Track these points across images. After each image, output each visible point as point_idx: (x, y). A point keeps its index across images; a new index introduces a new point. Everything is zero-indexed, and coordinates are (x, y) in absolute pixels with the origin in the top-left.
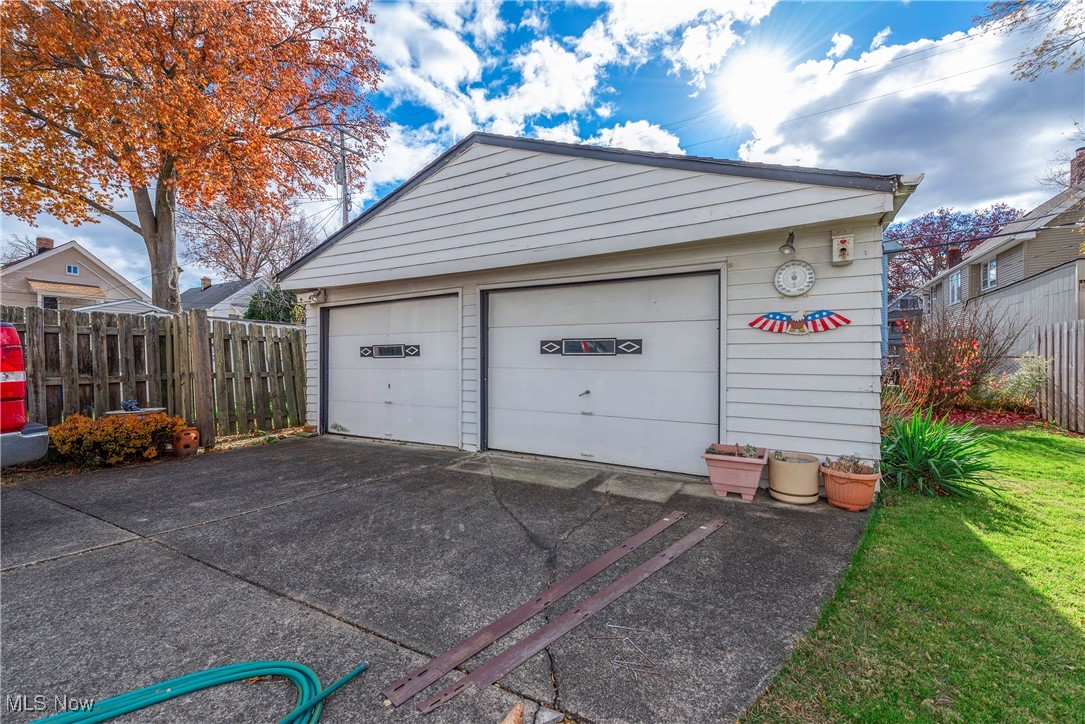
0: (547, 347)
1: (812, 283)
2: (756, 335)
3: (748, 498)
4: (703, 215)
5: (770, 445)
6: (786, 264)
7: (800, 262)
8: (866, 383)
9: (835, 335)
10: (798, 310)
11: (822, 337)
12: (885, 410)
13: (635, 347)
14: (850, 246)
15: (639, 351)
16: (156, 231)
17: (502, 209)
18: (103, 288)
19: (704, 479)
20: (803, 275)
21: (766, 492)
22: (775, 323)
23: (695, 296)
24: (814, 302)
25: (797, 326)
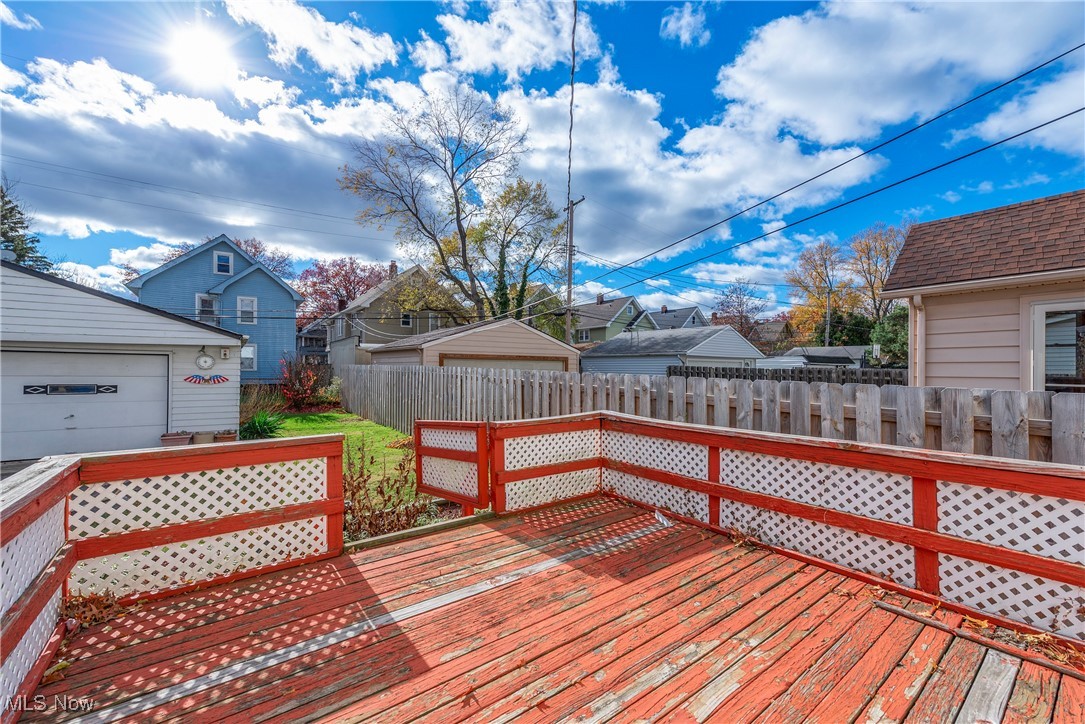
0: (29, 391)
1: (214, 364)
2: (187, 384)
4: (161, 334)
5: (195, 429)
6: (202, 356)
7: (208, 356)
8: (234, 403)
9: (222, 385)
10: (207, 375)
11: (215, 385)
12: (241, 412)
13: (114, 389)
14: (228, 353)
15: (116, 391)
20: (209, 361)
22: (197, 379)
23: (151, 364)
24: (214, 372)
25: (207, 381)
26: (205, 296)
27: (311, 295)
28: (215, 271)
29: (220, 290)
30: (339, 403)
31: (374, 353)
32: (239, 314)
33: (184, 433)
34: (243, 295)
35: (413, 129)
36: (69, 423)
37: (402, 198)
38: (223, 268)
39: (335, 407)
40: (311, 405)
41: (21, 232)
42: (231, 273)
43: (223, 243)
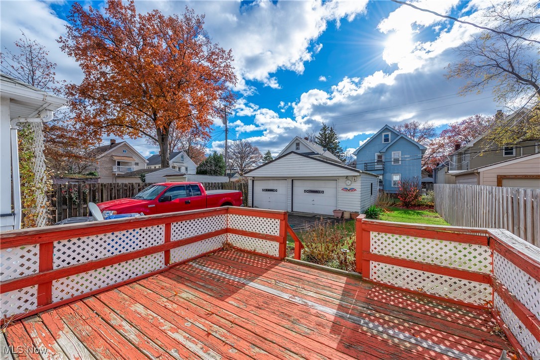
0: (305, 191)
3: (340, 218)
4: (333, 172)
5: (344, 210)
6: (347, 180)
7: (349, 180)
8: (358, 200)
9: (354, 192)
13: (323, 192)
14: (356, 179)
16: (163, 141)
17: (298, 166)
18: (134, 158)
19: (334, 216)
20: (350, 182)
21: (342, 217)
22: (345, 189)
23: (333, 184)
24: (352, 187)
25: (349, 190)
26: (379, 154)
27: (448, 144)
28: (383, 142)
29: (384, 150)
30: (433, 206)
31: (457, 176)
32: (393, 160)
33: (339, 210)
34: (395, 151)
35: (505, 13)
36: (313, 203)
37: (498, 66)
38: (386, 140)
39: (430, 208)
40: (415, 206)
41: (336, 141)
42: (390, 142)
43: (386, 129)
